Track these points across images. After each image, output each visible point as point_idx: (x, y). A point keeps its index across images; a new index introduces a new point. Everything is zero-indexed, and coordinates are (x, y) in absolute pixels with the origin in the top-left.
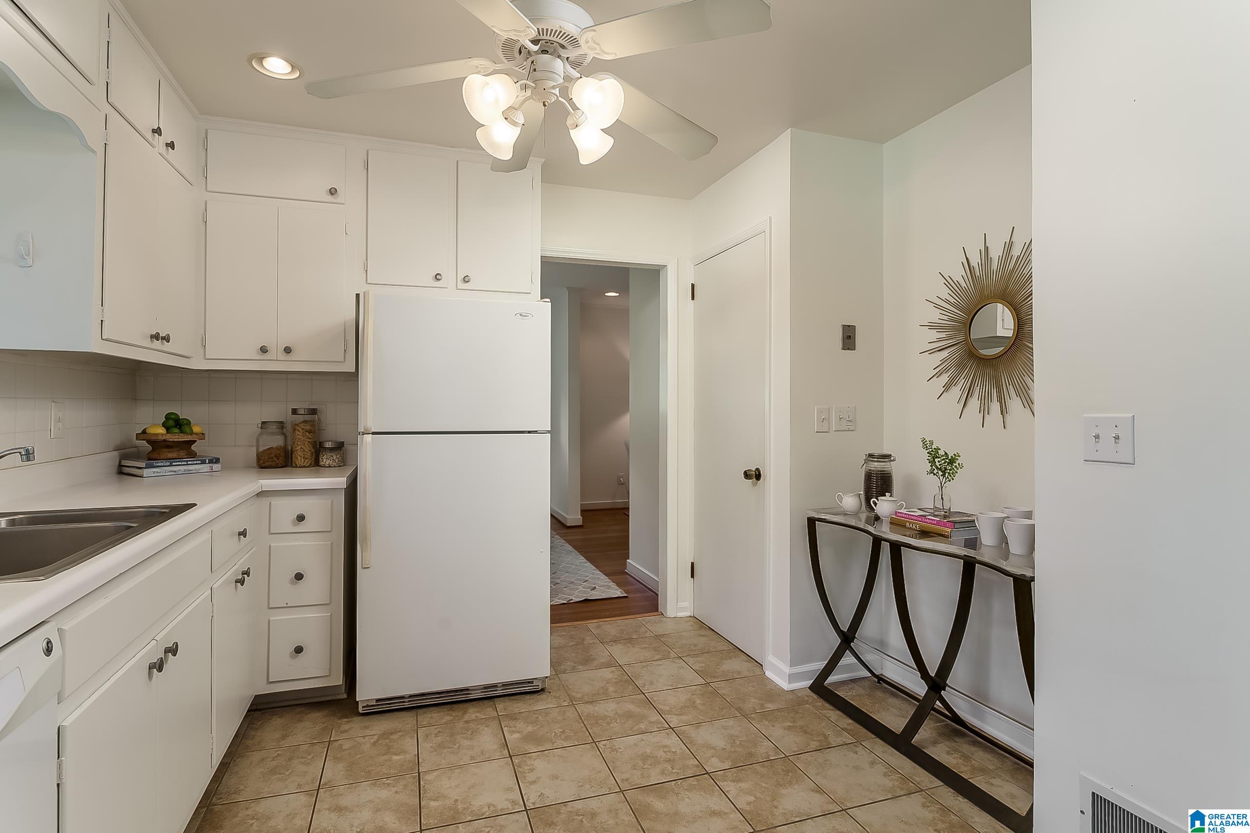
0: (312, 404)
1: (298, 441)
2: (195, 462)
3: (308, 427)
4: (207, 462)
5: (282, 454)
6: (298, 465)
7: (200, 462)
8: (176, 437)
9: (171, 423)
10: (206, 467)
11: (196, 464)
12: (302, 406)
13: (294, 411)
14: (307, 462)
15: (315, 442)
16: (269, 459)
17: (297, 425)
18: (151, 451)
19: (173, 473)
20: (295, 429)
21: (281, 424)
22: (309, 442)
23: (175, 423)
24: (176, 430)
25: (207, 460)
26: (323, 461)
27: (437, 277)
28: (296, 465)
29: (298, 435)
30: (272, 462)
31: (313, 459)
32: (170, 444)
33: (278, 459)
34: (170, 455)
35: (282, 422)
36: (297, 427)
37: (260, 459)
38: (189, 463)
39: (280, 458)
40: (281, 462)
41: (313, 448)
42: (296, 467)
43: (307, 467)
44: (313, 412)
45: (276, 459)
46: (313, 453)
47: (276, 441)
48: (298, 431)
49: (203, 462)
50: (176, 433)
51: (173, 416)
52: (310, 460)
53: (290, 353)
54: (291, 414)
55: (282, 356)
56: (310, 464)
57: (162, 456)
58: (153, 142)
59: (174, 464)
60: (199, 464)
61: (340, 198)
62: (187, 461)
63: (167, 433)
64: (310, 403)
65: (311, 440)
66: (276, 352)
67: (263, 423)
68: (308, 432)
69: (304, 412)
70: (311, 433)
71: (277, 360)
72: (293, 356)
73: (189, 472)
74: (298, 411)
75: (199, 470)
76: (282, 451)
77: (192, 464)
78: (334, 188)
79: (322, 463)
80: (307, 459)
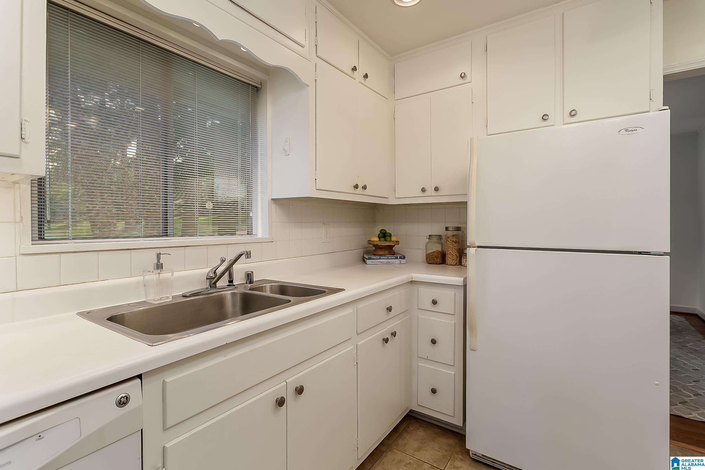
0: (460, 224)
1: (448, 248)
2: (392, 258)
3: (454, 239)
4: (398, 258)
5: (439, 256)
6: (448, 263)
7: (395, 258)
8: (382, 243)
9: (381, 235)
10: (397, 261)
11: (393, 259)
12: (451, 225)
13: (447, 229)
14: (454, 262)
15: (459, 249)
16: (432, 258)
17: (448, 237)
18: (374, 250)
19: (381, 263)
20: (447, 240)
21: (440, 237)
22: (455, 249)
23: (384, 235)
24: (382, 239)
25: (398, 257)
26: (463, 262)
27: (545, 118)
28: (448, 264)
29: (449, 244)
30: (434, 260)
31: (458, 260)
32: (381, 247)
33: (437, 259)
34: (381, 253)
35: (440, 236)
36: (448, 240)
37: (427, 258)
38: (389, 258)
39: (438, 258)
40: (439, 261)
41: (458, 253)
42: (448, 265)
43: (454, 265)
44: (458, 229)
45: (436, 259)
46: (457, 256)
47: (437, 248)
48: (448, 241)
49: (396, 258)
50: (382, 241)
51: (383, 231)
52: (456, 261)
53: (437, 191)
54: (445, 230)
55: (434, 193)
56: (456, 264)
57: (377, 253)
58: (353, 76)
59: (381, 258)
60: (394, 259)
61: (468, 79)
62: (388, 257)
63: (379, 240)
64: (459, 223)
65: (456, 248)
66: (430, 191)
67: (430, 236)
68: (455, 242)
69: (452, 229)
70: (456, 243)
71: (431, 196)
72: (440, 193)
73: (388, 263)
74: (448, 229)
75: (394, 262)
76: (439, 253)
77: (391, 259)
78: (463, 73)
79: (463, 264)
80: (454, 260)
